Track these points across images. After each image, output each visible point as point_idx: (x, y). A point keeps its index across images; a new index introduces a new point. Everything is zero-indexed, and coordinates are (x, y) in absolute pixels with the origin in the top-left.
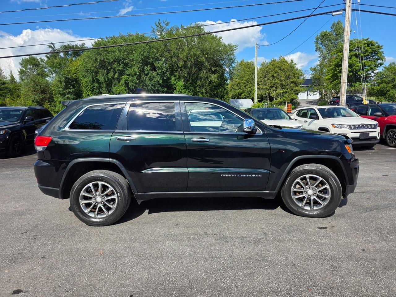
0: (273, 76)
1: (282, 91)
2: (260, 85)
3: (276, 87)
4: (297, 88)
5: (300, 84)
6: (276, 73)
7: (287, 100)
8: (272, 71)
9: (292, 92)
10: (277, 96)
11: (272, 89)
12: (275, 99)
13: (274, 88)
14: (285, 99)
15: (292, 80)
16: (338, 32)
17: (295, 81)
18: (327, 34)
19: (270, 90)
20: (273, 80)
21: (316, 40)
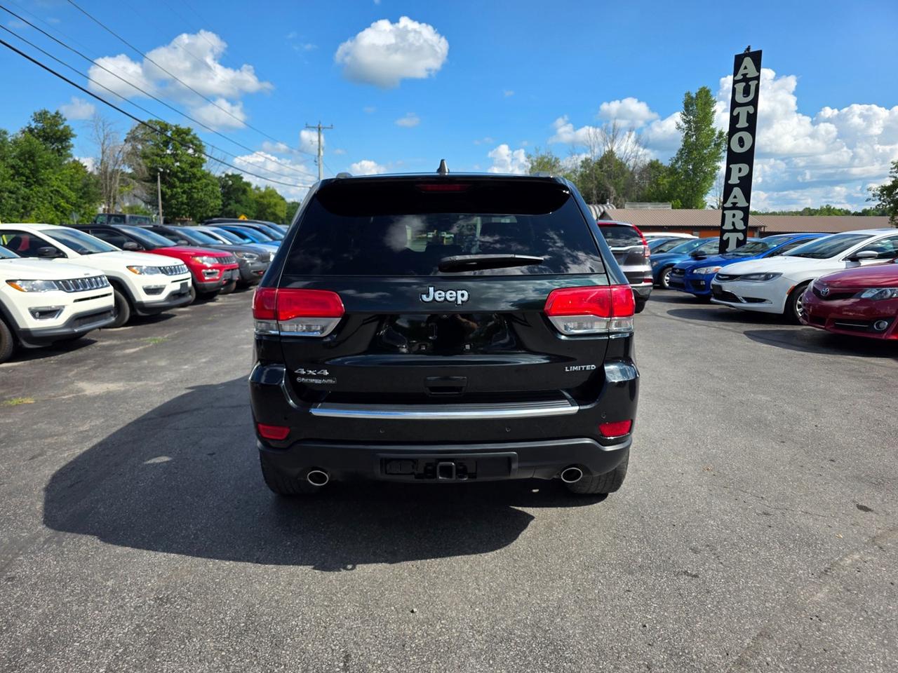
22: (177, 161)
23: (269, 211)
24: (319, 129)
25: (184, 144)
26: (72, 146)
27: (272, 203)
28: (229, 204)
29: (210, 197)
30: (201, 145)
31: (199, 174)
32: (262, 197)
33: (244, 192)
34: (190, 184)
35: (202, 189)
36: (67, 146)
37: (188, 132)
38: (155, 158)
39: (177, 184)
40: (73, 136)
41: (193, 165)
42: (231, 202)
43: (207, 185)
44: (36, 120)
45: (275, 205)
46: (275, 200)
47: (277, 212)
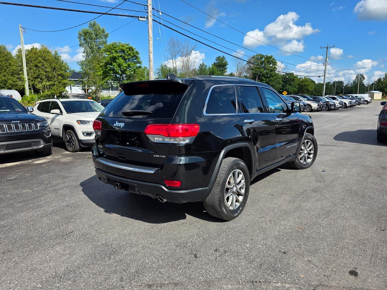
0: (36, 66)
1: (48, 83)
2: (20, 74)
3: (41, 79)
4: (65, 81)
5: (68, 78)
6: (39, 63)
7: (56, 93)
8: (34, 60)
9: (61, 85)
10: (44, 89)
11: (36, 80)
12: (42, 91)
13: (39, 79)
14: (53, 91)
15: (59, 73)
16: (98, 33)
17: (62, 74)
18: (89, 33)
19: (34, 82)
20: (36, 70)
21: (79, 36)
22: (265, 70)
23: (305, 88)
24: (327, 48)
25: (269, 63)
26: (227, 68)
27: (307, 84)
28: (286, 86)
29: (277, 84)
30: (276, 62)
31: (273, 75)
32: (302, 82)
33: (293, 80)
34: (269, 79)
35: (274, 81)
36: (225, 68)
37: (271, 57)
38: (257, 69)
39: (264, 79)
40: (228, 64)
41: (271, 71)
42: (287, 85)
43: (276, 79)
44: (217, 60)
45: (308, 85)
46: (308, 83)
47: (309, 88)
